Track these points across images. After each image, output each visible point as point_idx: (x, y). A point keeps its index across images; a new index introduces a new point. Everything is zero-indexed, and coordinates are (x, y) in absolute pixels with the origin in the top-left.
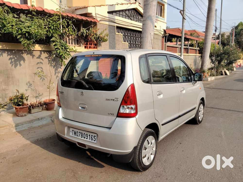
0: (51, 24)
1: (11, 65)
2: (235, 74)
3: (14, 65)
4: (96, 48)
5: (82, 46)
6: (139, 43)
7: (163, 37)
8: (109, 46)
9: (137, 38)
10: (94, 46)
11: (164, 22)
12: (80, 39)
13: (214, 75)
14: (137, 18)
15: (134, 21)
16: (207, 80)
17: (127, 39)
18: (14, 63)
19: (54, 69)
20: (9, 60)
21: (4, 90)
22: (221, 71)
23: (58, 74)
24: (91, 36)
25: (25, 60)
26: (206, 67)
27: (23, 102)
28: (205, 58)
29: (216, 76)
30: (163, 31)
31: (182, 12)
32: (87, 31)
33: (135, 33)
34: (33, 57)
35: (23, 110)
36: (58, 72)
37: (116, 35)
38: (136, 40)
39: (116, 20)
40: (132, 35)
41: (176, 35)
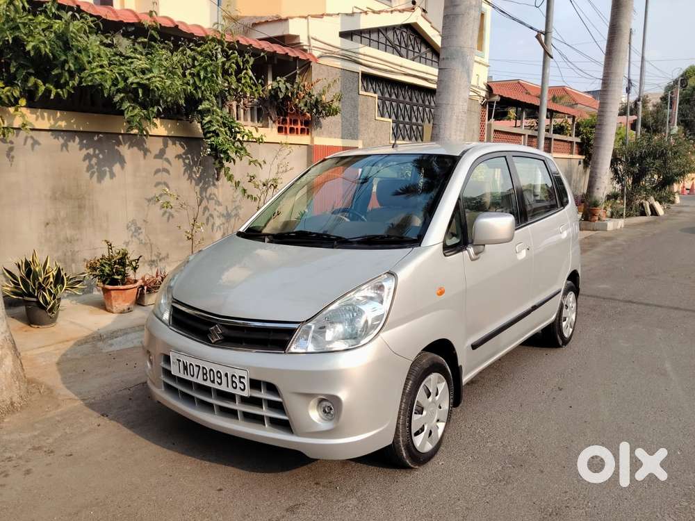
0: (200, 65)
1: (88, 174)
2: (679, 212)
3: (96, 174)
4: (308, 134)
5: (272, 127)
6: (420, 122)
7: (484, 106)
8: (341, 128)
9: (415, 108)
10: (303, 127)
11: (483, 64)
12: (266, 108)
13: (622, 215)
14: (417, 50)
15: (407, 58)
16: (604, 229)
17: (389, 110)
18: (97, 169)
19: (198, 189)
20: (84, 160)
21: (69, 241)
22: (641, 204)
23: (208, 202)
24: (297, 97)
25: (125, 162)
26: (601, 191)
27: (124, 275)
28: (599, 166)
29: (627, 216)
30: (485, 88)
31: (543, 37)
32: (289, 85)
33: (410, 93)
34: (145, 154)
35: (123, 296)
36: (208, 196)
37: (361, 98)
38: (411, 113)
39: (360, 56)
40: (401, 98)
41: (519, 101)
